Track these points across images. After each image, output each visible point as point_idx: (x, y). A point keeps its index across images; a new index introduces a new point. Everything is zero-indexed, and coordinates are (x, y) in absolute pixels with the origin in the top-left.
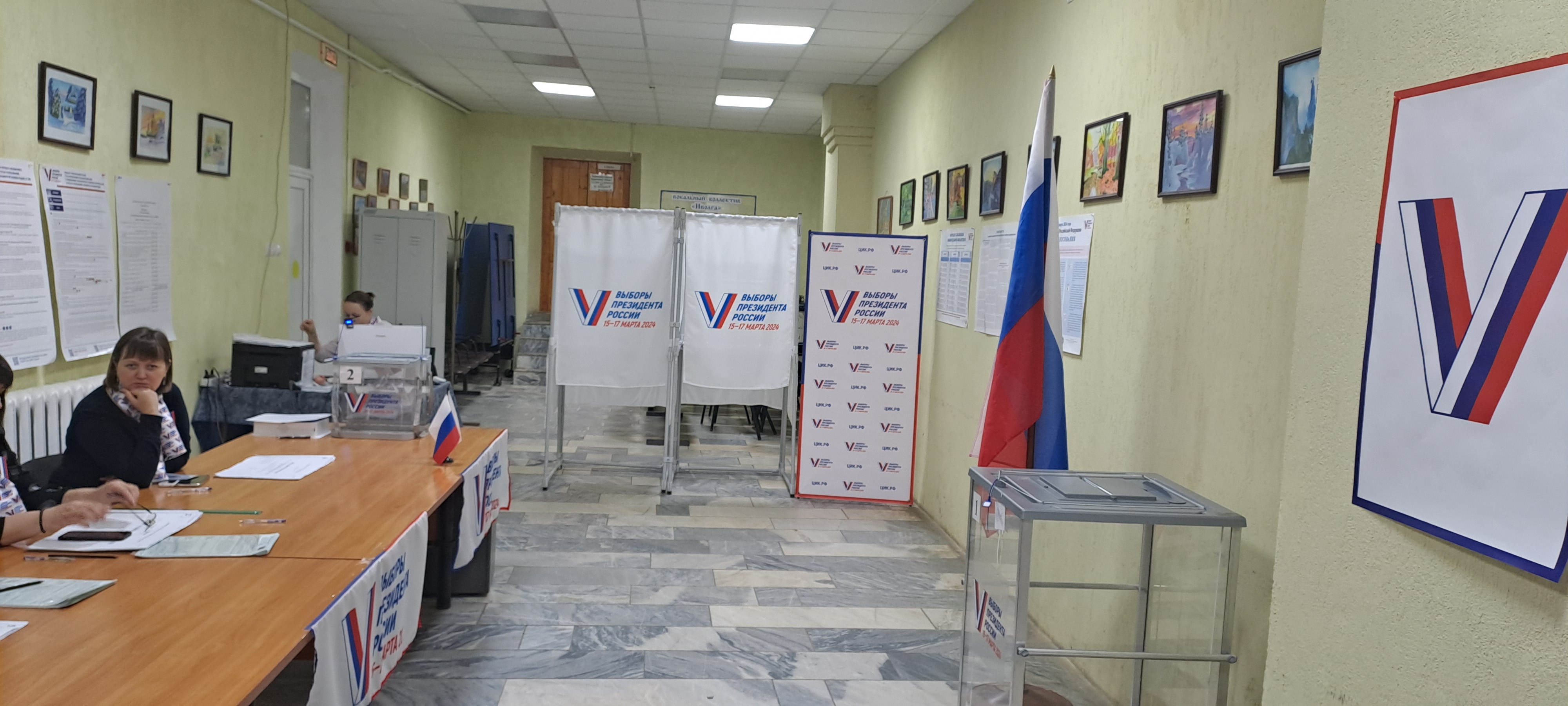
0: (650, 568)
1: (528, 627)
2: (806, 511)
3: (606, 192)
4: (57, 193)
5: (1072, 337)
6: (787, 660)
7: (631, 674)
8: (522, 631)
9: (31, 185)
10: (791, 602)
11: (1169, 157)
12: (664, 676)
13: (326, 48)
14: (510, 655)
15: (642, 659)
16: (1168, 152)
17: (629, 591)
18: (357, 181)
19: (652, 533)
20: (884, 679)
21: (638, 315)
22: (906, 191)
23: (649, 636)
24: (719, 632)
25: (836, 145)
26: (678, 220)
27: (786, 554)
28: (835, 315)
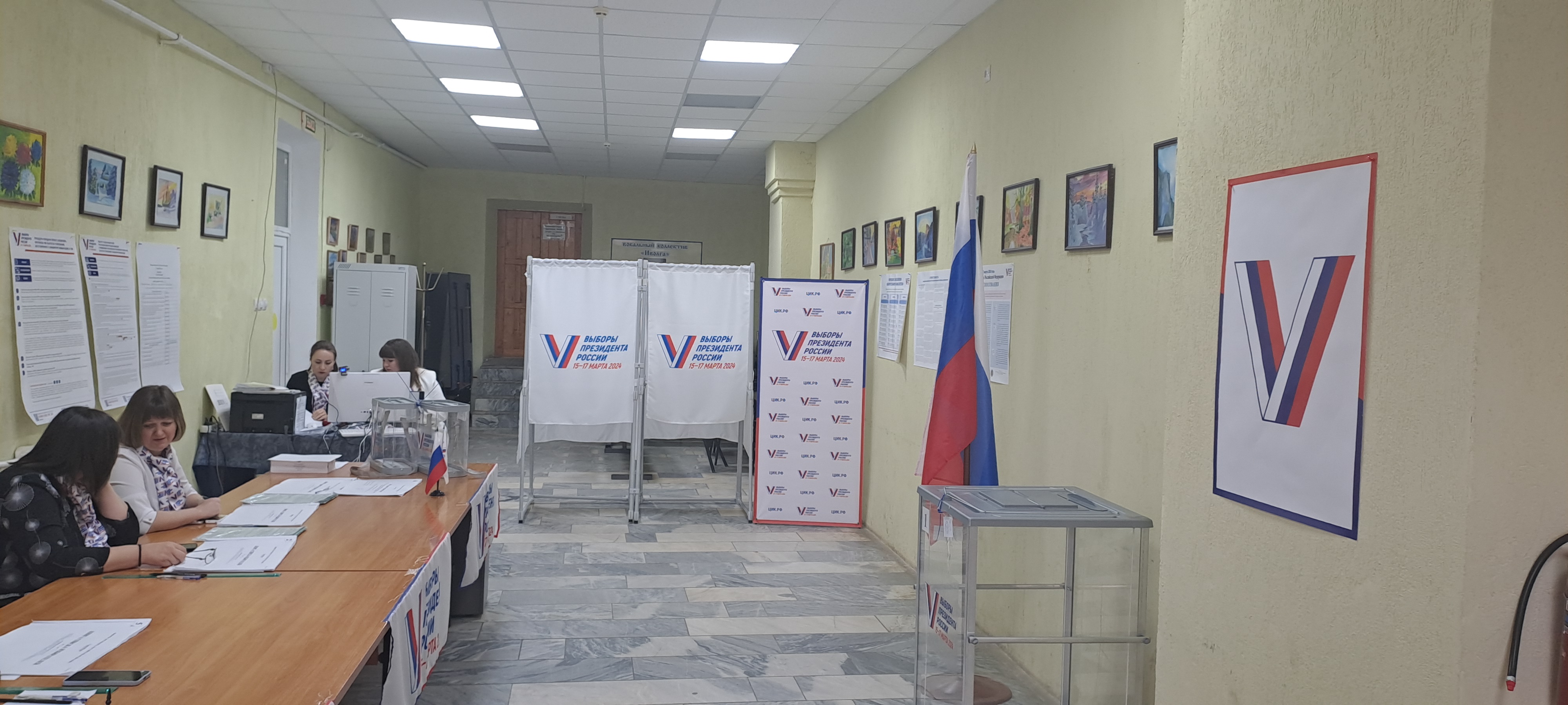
0: (627, 588)
1: (524, 641)
2: (764, 535)
3: (559, 241)
4: (93, 260)
5: (1001, 370)
6: (759, 661)
7: (622, 677)
8: (520, 645)
9: (73, 254)
10: (758, 614)
11: (1073, 218)
12: (652, 677)
13: (307, 116)
14: (512, 665)
15: (631, 664)
16: (1072, 213)
17: (611, 608)
18: (331, 238)
19: (624, 558)
20: (846, 674)
21: (605, 358)
22: (847, 239)
23: (634, 646)
24: (697, 640)
25: (780, 197)
26: (641, 269)
27: (749, 573)
28: (786, 353)
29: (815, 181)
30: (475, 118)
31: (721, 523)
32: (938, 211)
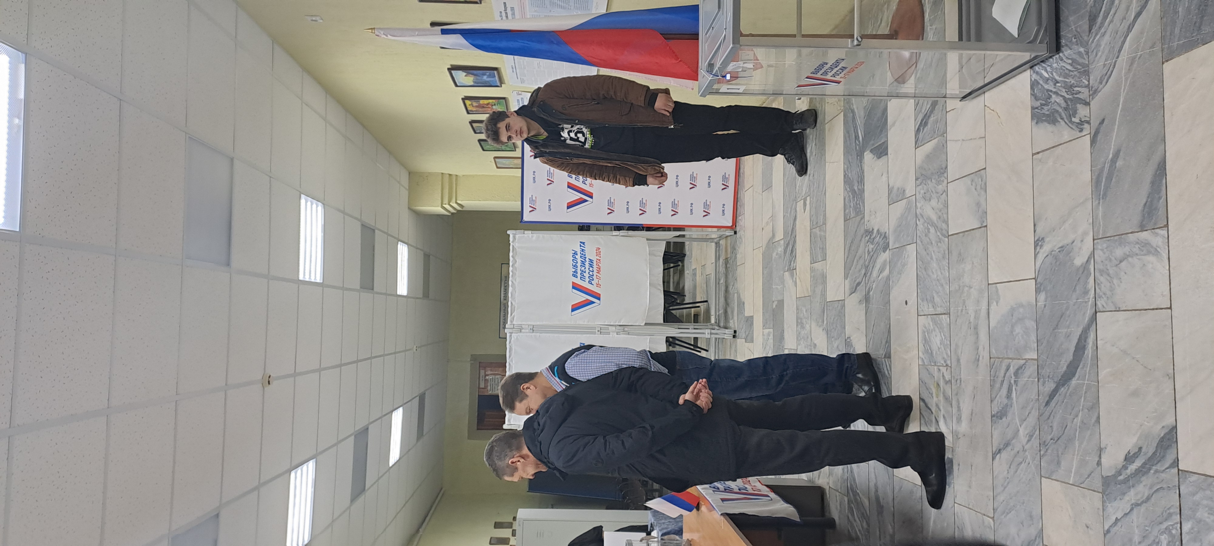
2: (747, 220)
5: (594, 7)
6: (872, 237)
7: (887, 371)
10: (822, 234)
12: (888, 340)
20: (887, 154)
24: (849, 294)
25: (456, 203)
26: (514, 330)
27: (782, 237)
28: (586, 201)
29: (442, 173)
30: (392, 462)
31: (736, 258)
32: (451, 65)
